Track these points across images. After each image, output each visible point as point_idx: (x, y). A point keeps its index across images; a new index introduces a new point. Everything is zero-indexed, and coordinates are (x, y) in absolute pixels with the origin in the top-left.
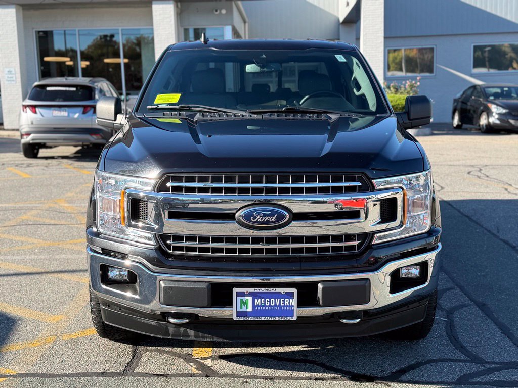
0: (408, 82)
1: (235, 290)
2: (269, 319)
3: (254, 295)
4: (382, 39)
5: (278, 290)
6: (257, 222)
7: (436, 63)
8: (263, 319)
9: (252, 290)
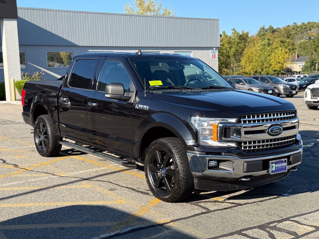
0: (37, 72)
1: (271, 162)
2: (280, 172)
3: (276, 163)
4: (18, 47)
5: (282, 160)
6: (275, 133)
7: (26, 61)
8: (278, 172)
9: (275, 161)
